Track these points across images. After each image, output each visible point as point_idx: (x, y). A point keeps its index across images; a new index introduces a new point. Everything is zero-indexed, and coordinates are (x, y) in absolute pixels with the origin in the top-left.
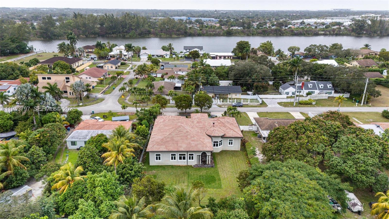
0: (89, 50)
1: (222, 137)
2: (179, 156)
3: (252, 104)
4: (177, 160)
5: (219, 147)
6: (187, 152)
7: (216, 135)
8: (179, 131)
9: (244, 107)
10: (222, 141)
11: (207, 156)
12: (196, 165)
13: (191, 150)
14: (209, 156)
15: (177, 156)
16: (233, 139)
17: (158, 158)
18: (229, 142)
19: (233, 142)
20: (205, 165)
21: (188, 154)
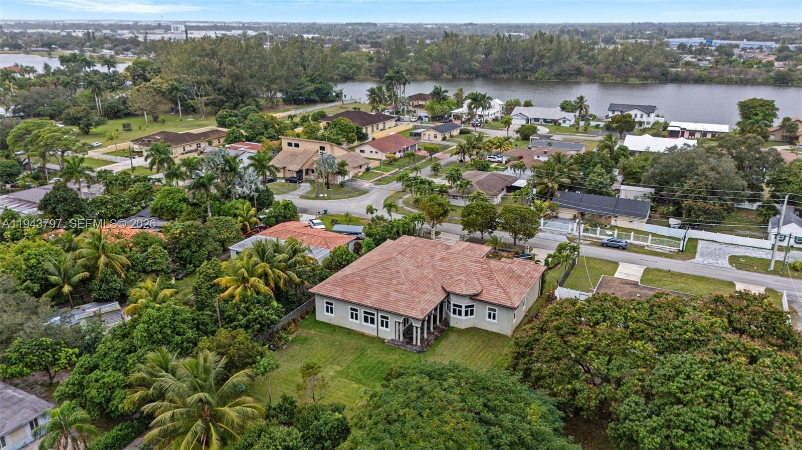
1: (473, 297)
2: (363, 315)
3: (656, 247)
4: (361, 321)
5: (463, 317)
6: (377, 310)
7: (458, 291)
9: (629, 251)
10: (473, 306)
11: (415, 328)
12: (392, 340)
13: (383, 307)
15: (361, 315)
16: (497, 309)
17: (330, 308)
18: (487, 312)
19: (496, 313)
20: (408, 346)
21: (380, 314)
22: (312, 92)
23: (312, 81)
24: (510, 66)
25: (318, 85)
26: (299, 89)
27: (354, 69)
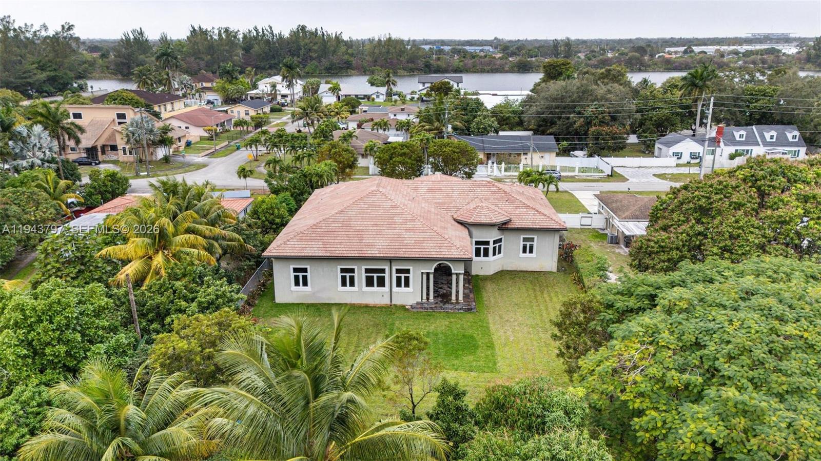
0: (205, 85)
1: (503, 227)
2: (364, 275)
3: (584, 175)
4: (360, 286)
5: (491, 258)
6: (390, 260)
7: (484, 220)
8: (372, 206)
9: (564, 181)
10: (500, 240)
11: (454, 277)
12: (418, 303)
13: (401, 254)
14: (457, 275)
15: (360, 276)
16: (536, 237)
17: (301, 278)
18: (522, 243)
19: (535, 244)
20: (447, 306)
21: (394, 268)
22: (44, 82)
23: (42, 68)
24: (276, 61)
25: (52, 74)
26: (25, 78)
27: (86, 65)
